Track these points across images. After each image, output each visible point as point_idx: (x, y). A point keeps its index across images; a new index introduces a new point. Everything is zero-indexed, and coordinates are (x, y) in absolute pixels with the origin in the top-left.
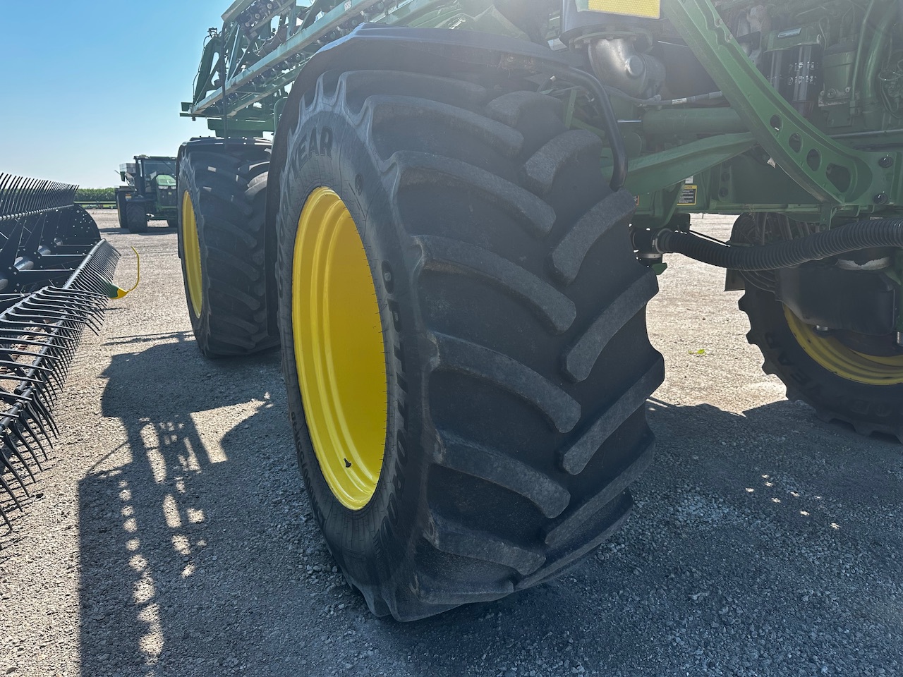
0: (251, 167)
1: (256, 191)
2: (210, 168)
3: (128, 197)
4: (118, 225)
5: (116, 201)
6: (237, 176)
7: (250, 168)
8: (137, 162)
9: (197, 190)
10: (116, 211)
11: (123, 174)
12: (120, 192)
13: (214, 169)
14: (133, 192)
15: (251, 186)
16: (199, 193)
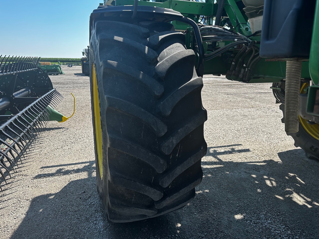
0: (161, 37)
1: (168, 65)
2: (116, 38)
3: (85, 62)
4: (81, 72)
5: (81, 62)
6: (147, 48)
7: (160, 39)
8: (88, 48)
9: (101, 63)
10: (81, 66)
11: (83, 53)
12: (83, 60)
13: (120, 39)
14: (86, 60)
15: (161, 60)
16: (102, 68)
